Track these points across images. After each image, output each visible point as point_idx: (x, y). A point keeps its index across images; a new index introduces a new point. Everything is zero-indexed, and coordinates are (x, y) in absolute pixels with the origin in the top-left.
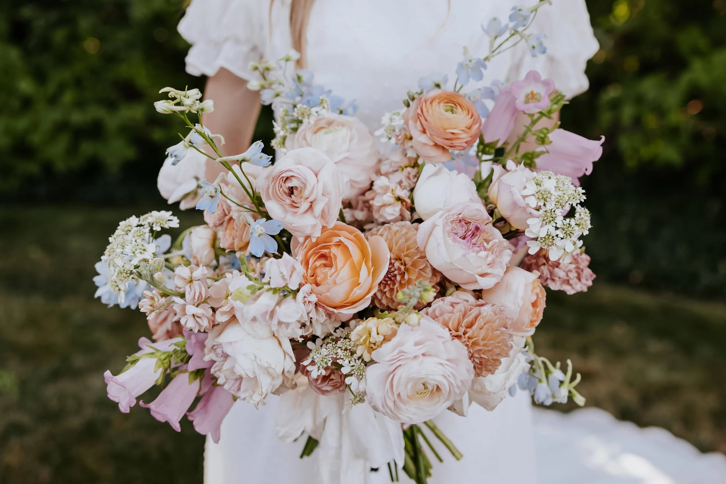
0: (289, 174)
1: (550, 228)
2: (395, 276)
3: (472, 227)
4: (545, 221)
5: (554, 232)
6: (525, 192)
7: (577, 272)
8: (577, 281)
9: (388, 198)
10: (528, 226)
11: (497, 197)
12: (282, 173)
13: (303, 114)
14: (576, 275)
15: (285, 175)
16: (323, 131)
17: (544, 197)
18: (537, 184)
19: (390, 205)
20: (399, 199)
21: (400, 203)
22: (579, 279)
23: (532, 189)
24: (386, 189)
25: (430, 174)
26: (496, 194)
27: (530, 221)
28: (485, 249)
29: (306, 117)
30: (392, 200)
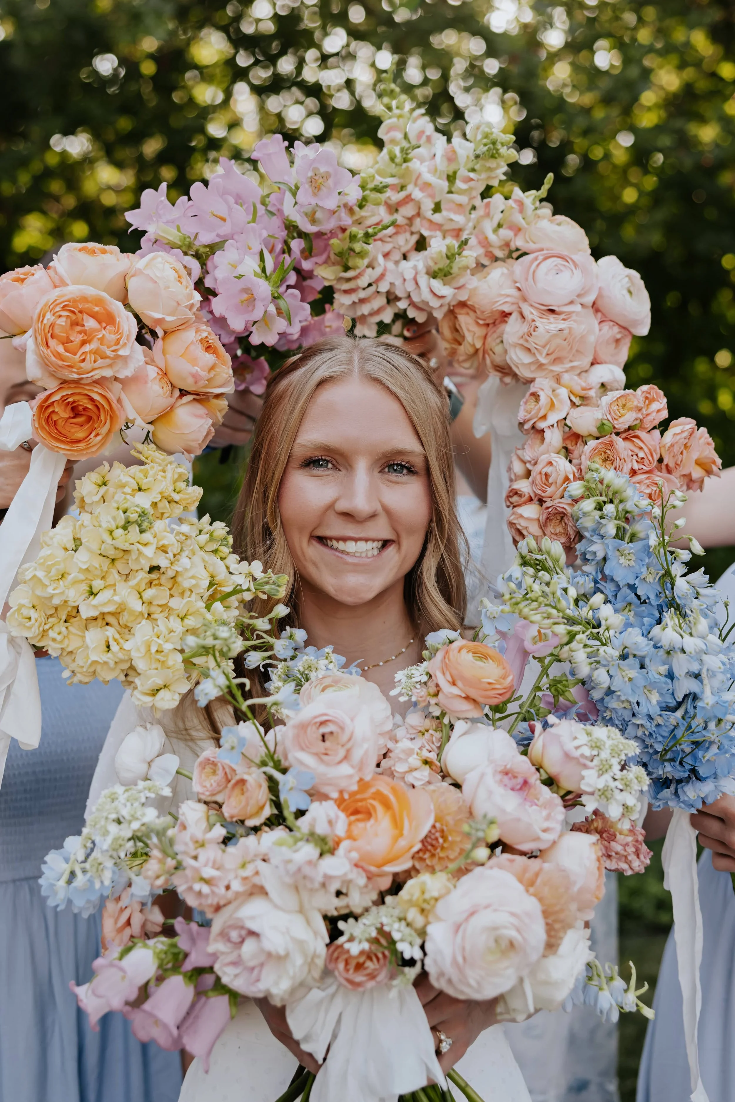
0: (325, 718)
1: (607, 777)
2: (436, 839)
3: (520, 781)
4: (602, 771)
5: (613, 784)
6: (577, 743)
7: (634, 846)
8: (635, 857)
9: (415, 761)
10: (583, 778)
11: (543, 753)
12: (315, 717)
13: (310, 667)
14: (634, 850)
15: (319, 720)
16: (331, 689)
17: (597, 746)
18: (587, 734)
19: (416, 769)
20: (426, 762)
21: (427, 767)
22: (638, 856)
23: (583, 739)
24: (409, 752)
25: (461, 733)
26: (541, 749)
27: (585, 773)
28: (537, 805)
29: (314, 670)
30: (418, 763)
